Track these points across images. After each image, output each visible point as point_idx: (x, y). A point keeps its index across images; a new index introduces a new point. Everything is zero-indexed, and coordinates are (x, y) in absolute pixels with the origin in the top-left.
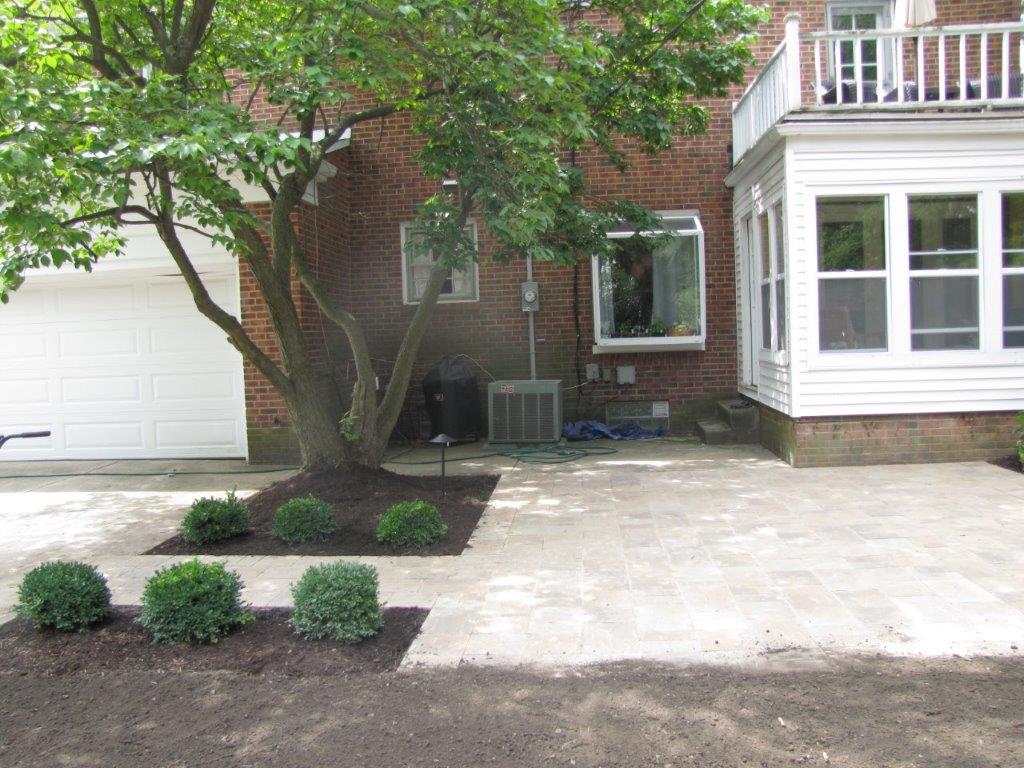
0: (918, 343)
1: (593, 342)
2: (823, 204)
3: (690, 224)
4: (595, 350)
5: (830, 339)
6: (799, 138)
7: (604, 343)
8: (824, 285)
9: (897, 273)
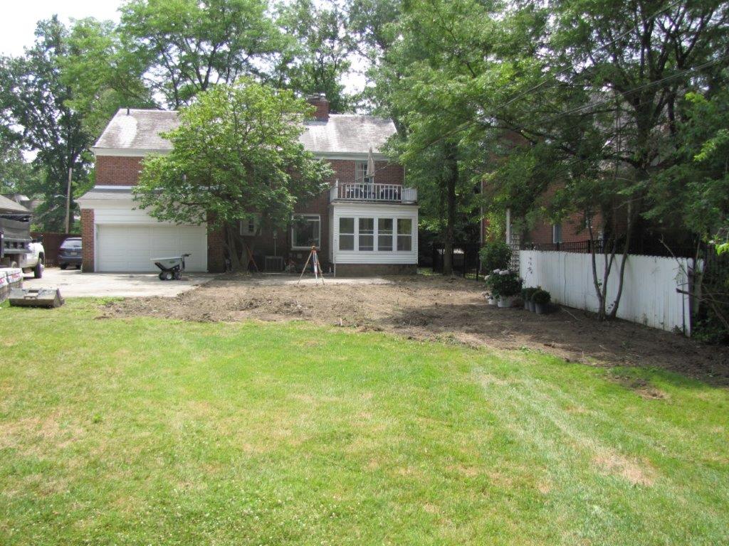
0: (361, 249)
1: (291, 247)
2: (341, 219)
3: (317, 218)
4: (292, 249)
5: (342, 248)
6: (337, 205)
7: (294, 247)
8: (340, 236)
9: (356, 234)
